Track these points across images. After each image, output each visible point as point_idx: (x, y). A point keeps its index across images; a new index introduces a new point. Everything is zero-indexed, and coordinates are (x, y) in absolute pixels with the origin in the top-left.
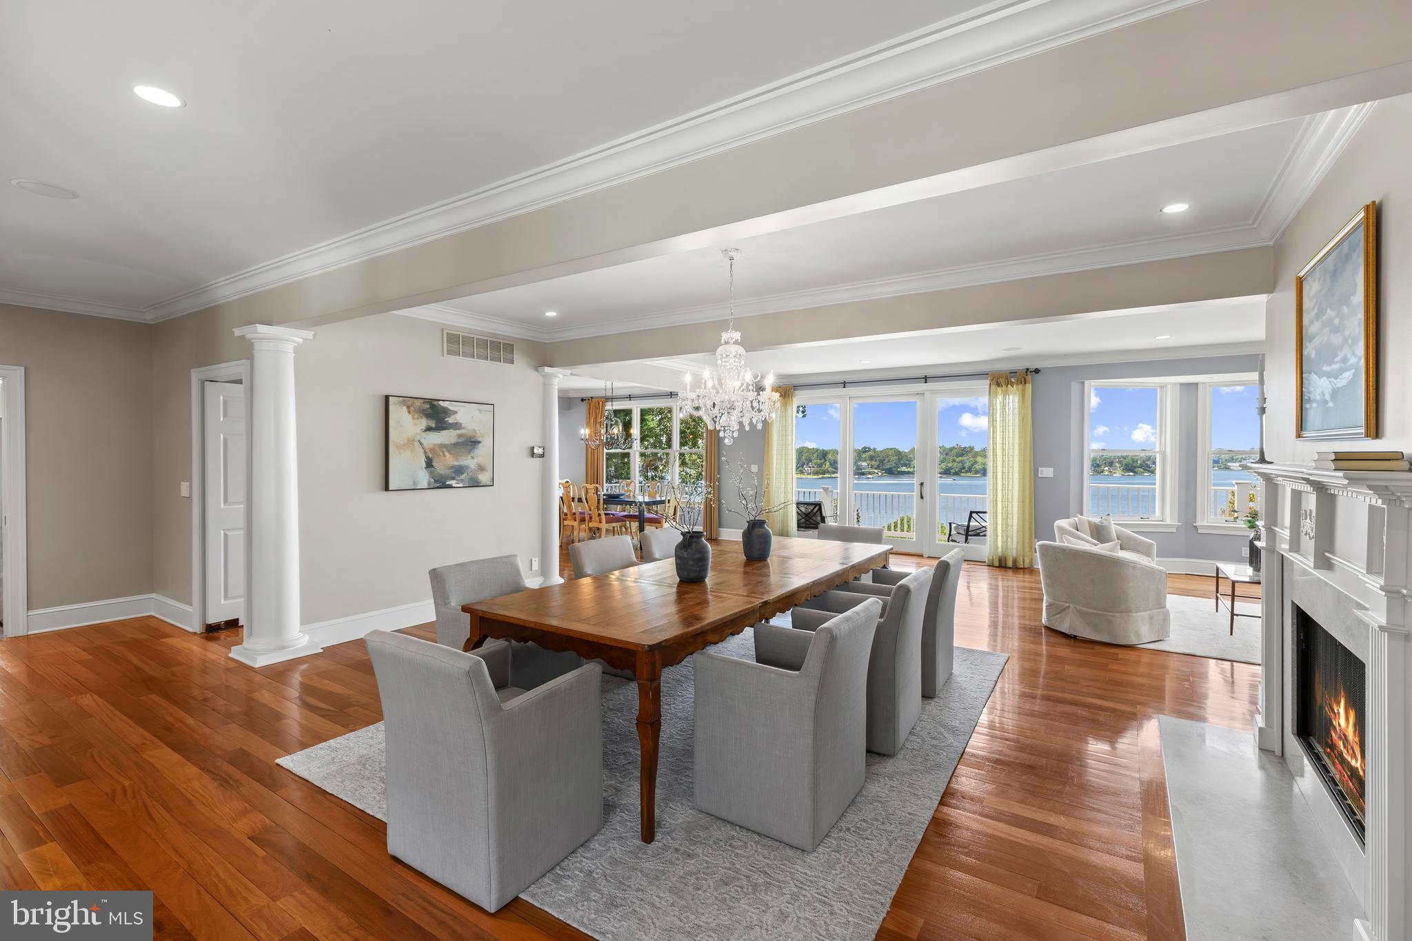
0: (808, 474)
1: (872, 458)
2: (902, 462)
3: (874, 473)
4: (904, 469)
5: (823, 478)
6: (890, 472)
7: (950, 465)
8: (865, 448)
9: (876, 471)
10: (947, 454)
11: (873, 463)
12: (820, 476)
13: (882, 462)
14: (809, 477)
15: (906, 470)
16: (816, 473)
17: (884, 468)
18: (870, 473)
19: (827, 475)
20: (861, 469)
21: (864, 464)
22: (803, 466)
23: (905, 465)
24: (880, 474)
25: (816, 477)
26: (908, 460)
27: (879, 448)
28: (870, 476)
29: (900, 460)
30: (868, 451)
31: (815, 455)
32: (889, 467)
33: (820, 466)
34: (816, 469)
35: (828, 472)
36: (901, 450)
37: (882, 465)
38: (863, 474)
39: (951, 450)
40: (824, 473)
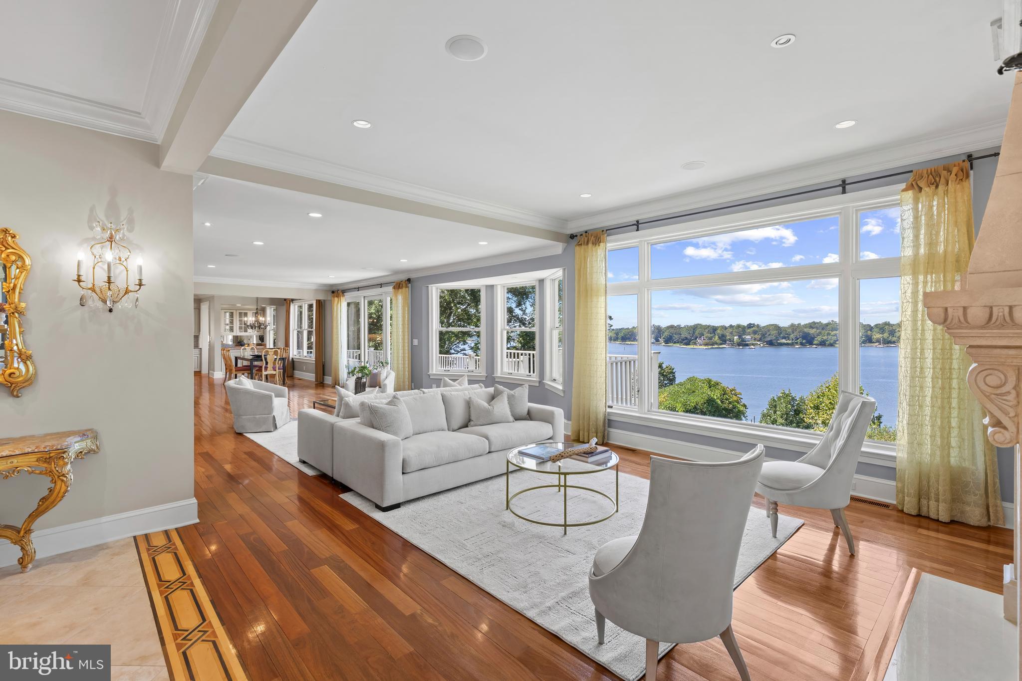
0: (700, 345)
1: (755, 332)
2: (782, 335)
3: (757, 344)
4: (784, 341)
5: (712, 348)
6: (771, 343)
7: (825, 338)
8: (750, 324)
9: (759, 343)
10: (823, 329)
11: (756, 336)
12: (710, 347)
13: (763, 335)
14: (701, 347)
15: (786, 342)
16: (706, 345)
17: (766, 340)
18: (753, 345)
19: (716, 346)
20: (746, 342)
21: (748, 337)
22: (696, 339)
23: (784, 338)
24: (762, 345)
25: (707, 347)
26: (787, 334)
27: (762, 324)
28: (752, 347)
29: (780, 334)
30: (752, 327)
31: (707, 330)
32: (769, 339)
33: (710, 339)
34: (707, 341)
35: (717, 344)
36: (781, 325)
37: (764, 338)
38: (747, 345)
39: (827, 326)
40: (713, 344)
